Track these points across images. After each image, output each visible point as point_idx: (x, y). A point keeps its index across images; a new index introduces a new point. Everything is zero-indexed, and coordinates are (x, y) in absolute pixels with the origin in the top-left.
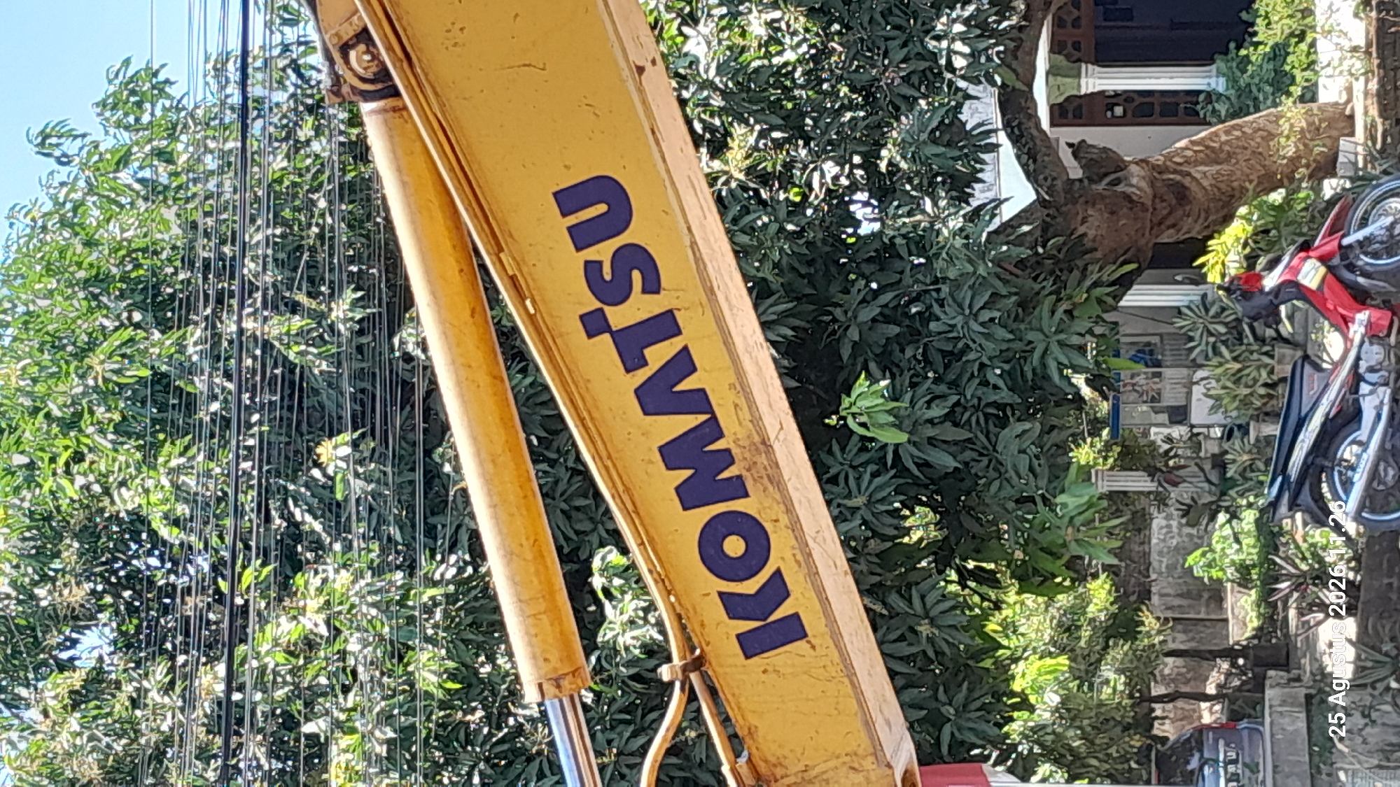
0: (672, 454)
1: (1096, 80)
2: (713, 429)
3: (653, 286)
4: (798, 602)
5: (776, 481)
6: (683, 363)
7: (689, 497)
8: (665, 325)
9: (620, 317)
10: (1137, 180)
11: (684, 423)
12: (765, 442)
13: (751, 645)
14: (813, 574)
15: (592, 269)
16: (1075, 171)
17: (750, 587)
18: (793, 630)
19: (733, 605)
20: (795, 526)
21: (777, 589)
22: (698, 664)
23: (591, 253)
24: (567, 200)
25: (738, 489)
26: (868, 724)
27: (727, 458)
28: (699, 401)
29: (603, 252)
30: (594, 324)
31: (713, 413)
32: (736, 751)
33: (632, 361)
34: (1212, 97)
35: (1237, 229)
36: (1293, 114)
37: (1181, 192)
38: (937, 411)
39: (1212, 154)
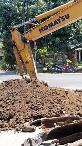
0: (52, 23)
1: (80, 53)
2: (53, 26)
3: (62, 21)
4: (43, 32)
5: (50, 30)
6: (57, 23)
7: (49, 25)
8: (60, 22)
9: (60, 19)
10: (73, 55)
13: (40, 29)
15: (63, 17)
16: (73, 51)
17: (43, 29)
18: (41, 32)
19: (42, 28)
20: (47, 32)
21: (43, 31)
22: (38, 26)
23: (64, 16)
24: (68, 15)
25: (50, 28)
26: (35, 37)
27: (51, 27)
28: (55, 25)
29: (65, 17)
30: (60, 17)
32: (33, 29)
33: (57, 20)
34: (79, 60)
35: (70, 61)
36: (78, 64)
37: (72, 58)
38: (58, 44)
39: (75, 60)
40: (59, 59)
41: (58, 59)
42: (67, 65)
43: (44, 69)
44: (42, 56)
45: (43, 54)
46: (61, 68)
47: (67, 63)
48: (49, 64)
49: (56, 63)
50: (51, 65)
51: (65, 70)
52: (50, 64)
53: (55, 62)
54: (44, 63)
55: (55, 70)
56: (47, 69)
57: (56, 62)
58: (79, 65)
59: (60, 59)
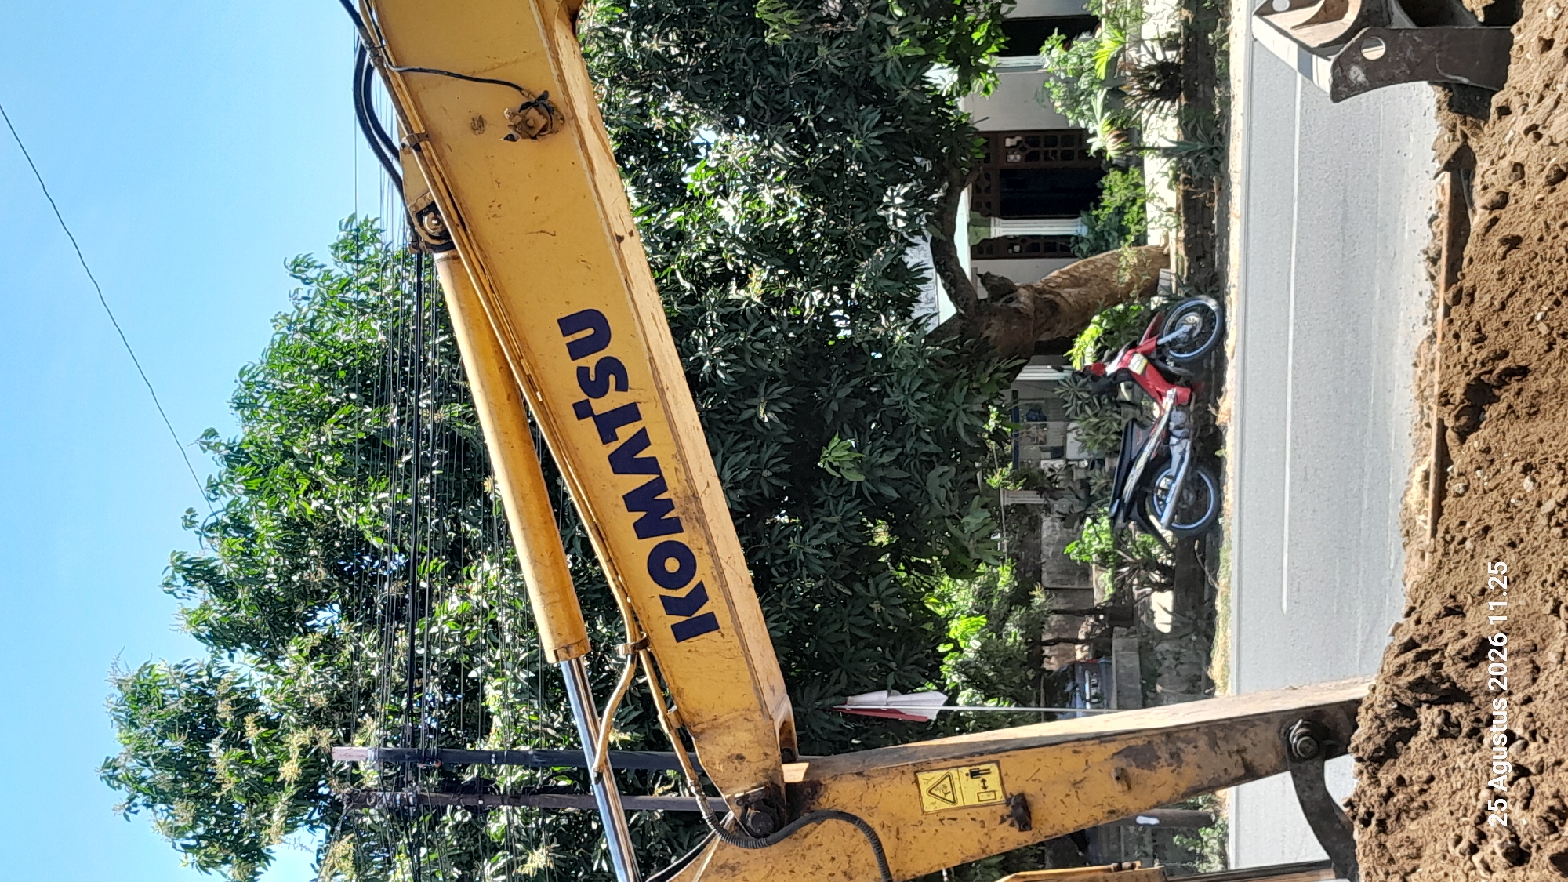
0: (633, 500)
1: (1000, 229)
2: (660, 485)
3: (622, 386)
4: (714, 605)
5: (701, 520)
6: (641, 439)
7: (643, 530)
8: (630, 413)
9: (600, 406)
10: (1024, 300)
11: (640, 480)
12: (695, 496)
13: (681, 633)
14: (724, 586)
15: (582, 372)
16: (982, 293)
17: (682, 593)
18: (709, 624)
19: (670, 605)
20: (713, 553)
21: (699, 596)
22: (644, 644)
23: (582, 362)
24: (568, 325)
25: (676, 526)
26: (758, 690)
27: (669, 505)
28: (651, 465)
29: (591, 361)
30: (582, 410)
31: (660, 473)
32: (668, 701)
33: (607, 436)
34: (1078, 239)
35: (1092, 331)
36: (1128, 254)
37: (1054, 307)
38: (886, 459)
39: (1075, 281)
40: (1059, 453)
41: (1058, 464)
42: (1137, 364)
43: (1163, 622)
44: (1013, 633)
45: (997, 624)
46: (1168, 434)
47: (1111, 368)
48: (1103, 563)
49: (1098, 481)
50: (1119, 538)
51: (1185, 393)
52: (1103, 555)
53: (1090, 500)
54: (1094, 612)
55: (1180, 498)
56: (1161, 588)
57: (1085, 484)
58: (1141, 240)
59: (1054, 442)
